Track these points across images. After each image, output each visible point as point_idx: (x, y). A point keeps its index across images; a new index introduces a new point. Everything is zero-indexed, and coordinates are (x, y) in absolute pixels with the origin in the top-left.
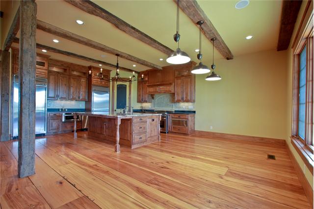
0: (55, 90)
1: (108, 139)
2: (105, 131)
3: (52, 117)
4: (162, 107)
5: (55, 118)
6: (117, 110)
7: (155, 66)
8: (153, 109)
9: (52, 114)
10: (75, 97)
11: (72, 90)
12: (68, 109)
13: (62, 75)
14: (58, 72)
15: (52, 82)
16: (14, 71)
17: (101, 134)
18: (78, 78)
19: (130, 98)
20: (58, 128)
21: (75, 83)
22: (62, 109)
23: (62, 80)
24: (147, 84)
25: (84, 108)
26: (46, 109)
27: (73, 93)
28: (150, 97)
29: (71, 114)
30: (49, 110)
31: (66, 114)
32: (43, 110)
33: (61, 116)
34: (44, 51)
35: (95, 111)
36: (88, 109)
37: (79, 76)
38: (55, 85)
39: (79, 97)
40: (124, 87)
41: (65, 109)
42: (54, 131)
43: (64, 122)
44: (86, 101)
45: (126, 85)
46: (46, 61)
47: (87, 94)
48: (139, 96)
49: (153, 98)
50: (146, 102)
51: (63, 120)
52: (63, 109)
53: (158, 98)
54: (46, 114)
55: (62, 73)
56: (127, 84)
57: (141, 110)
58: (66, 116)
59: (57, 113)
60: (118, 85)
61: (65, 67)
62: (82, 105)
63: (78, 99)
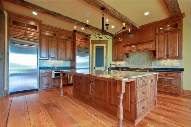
0: (47, 51)
1: (95, 101)
2: (92, 92)
3: (43, 74)
4: (138, 65)
5: (46, 75)
6: (95, 67)
7: (135, 25)
8: (128, 66)
9: (43, 71)
10: (62, 57)
11: (60, 51)
12: (57, 67)
13: (52, 39)
14: (49, 36)
15: (44, 44)
16: (10, 33)
17: (87, 93)
18: (65, 41)
19: (106, 57)
20: (48, 84)
21: (62, 45)
22: (52, 67)
23: (52, 43)
24: (122, 45)
25: (69, 66)
26: (38, 67)
27: (61, 53)
28: (125, 56)
29: (58, 71)
30: (41, 68)
31: (55, 71)
32: (35, 68)
33: (51, 73)
34: (35, 13)
35: (79, 69)
36: (73, 67)
37: (65, 40)
38: (47, 47)
39: (66, 57)
40: (102, 48)
41: (55, 67)
42: (45, 86)
43: (54, 78)
44: (71, 61)
45: (103, 47)
46: (38, 25)
47: (72, 54)
48: (114, 55)
49: (127, 57)
50: (121, 60)
51: (53, 76)
52: (54, 67)
53: (132, 57)
54: (39, 71)
55: (52, 37)
56: (104, 45)
57: (116, 68)
58: (55, 73)
59: (48, 71)
60: (96, 47)
61: (54, 32)
62: (68, 64)
63: (65, 59)
